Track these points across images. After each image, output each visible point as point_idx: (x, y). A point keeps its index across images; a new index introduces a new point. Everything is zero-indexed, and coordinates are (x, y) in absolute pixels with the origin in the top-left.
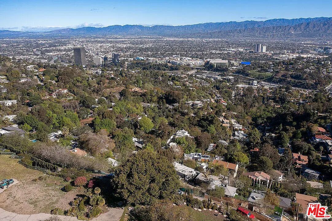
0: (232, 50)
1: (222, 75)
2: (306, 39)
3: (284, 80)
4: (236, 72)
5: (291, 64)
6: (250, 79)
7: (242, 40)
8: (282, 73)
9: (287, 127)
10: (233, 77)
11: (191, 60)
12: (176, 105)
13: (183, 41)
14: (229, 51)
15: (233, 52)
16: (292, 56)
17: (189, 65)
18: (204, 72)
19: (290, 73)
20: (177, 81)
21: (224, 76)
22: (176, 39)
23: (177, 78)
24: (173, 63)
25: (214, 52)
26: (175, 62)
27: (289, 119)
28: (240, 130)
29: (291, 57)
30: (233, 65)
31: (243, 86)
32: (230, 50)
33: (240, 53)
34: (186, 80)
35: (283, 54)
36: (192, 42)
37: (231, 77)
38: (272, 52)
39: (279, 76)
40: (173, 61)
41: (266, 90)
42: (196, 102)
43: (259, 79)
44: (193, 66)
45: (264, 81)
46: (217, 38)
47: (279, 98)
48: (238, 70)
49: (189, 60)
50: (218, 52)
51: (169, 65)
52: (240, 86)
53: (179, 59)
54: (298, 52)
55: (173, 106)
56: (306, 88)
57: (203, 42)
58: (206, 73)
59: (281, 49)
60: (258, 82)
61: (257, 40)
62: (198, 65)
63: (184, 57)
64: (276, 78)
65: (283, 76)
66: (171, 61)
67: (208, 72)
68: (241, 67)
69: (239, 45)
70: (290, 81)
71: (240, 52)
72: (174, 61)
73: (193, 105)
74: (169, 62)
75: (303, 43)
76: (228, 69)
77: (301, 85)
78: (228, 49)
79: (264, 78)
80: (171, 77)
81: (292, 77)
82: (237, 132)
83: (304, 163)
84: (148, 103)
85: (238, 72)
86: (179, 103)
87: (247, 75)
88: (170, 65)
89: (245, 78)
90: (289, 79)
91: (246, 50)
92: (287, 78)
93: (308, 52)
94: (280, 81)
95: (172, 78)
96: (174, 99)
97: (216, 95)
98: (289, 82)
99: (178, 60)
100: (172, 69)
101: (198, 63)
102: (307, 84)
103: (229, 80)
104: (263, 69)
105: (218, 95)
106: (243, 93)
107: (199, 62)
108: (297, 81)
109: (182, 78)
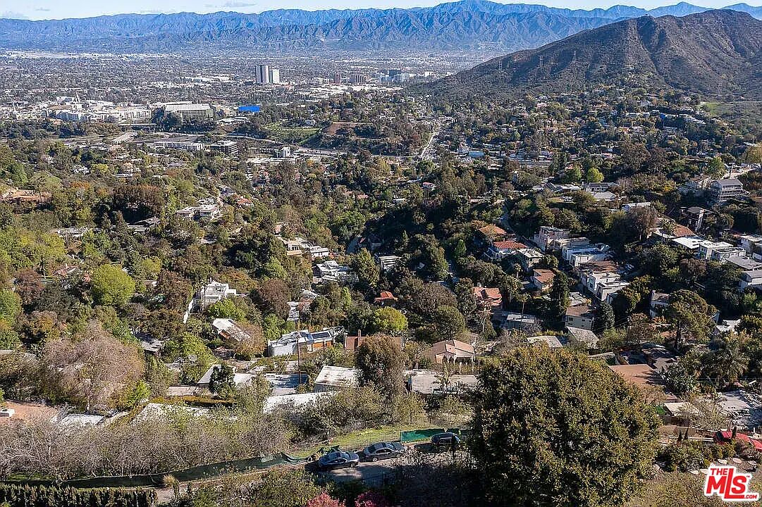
0: (205, 80)
1: (203, 140)
2: (351, 53)
3: (344, 140)
4: (235, 129)
5: (350, 106)
6: (272, 145)
7: (220, 56)
8: (337, 124)
9: (418, 236)
10: (232, 143)
11: (114, 108)
12: (153, 221)
13: (68, 60)
14: (196, 84)
15: (208, 85)
16: (336, 89)
17: (111, 120)
18: (157, 136)
19: (353, 125)
20: (98, 162)
21: (208, 141)
22: (49, 55)
23: (96, 156)
24: (64, 117)
25: (160, 85)
26: (71, 113)
27: (420, 218)
28: (327, 259)
29: (334, 92)
30: (222, 114)
31: (264, 160)
32: (198, 81)
33: (225, 87)
34: (121, 157)
35: (317, 86)
36: (95, 63)
37: (229, 143)
38: (294, 83)
39: (332, 132)
40: (64, 111)
41: (316, 165)
42: (204, 208)
43: (290, 143)
44: (123, 121)
45: (303, 146)
46: (156, 51)
47: (354, 179)
48: (241, 125)
49: (107, 107)
50: (170, 85)
51: (57, 122)
52: (256, 161)
53: (79, 106)
54: (345, 81)
55: (145, 226)
56: (388, 154)
57: (125, 62)
58: (162, 136)
59: (309, 75)
60: (292, 151)
61: (252, 56)
62: (135, 119)
63: (93, 101)
64: (328, 138)
65: (339, 132)
66: (57, 112)
67: (167, 135)
68: (243, 119)
69: (217, 69)
70: (357, 141)
71: (225, 84)
72: (66, 111)
73: (197, 217)
74: (53, 115)
75: (346, 61)
76: (214, 124)
77: (380, 147)
78: (193, 79)
79: (300, 140)
80: (78, 152)
81: (358, 132)
82: (321, 265)
83: (495, 304)
84: (66, 226)
85: (241, 130)
86: (158, 216)
87: (264, 136)
88: (59, 123)
89: (260, 141)
90: (353, 138)
91: (235, 79)
92: (347, 135)
93: (362, 81)
94: (336, 144)
95: (83, 155)
96: (141, 207)
97: (218, 188)
98: (356, 145)
99: (76, 109)
100: (66, 133)
101: (135, 114)
102: (390, 145)
103: (226, 150)
104: (294, 120)
105: (224, 187)
106: (271, 177)
107: (136, 112)
108: (369, 140)
109: (111, 153)
